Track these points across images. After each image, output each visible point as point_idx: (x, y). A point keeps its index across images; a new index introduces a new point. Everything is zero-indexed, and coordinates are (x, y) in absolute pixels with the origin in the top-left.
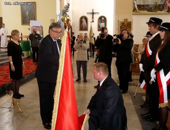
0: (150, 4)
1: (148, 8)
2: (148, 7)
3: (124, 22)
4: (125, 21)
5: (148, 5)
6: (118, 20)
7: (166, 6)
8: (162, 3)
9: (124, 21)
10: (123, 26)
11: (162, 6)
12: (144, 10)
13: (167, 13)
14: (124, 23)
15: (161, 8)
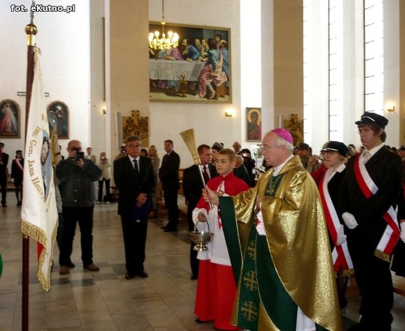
0: (171, 79)
1: (167, 88)
2: (166, 86)
3: (133, 118)
4: (133, 115)
5: (167, 81)
6: (118, 114)
7: (201, 85)
8: (195, 79)
9: (131, 116)
10: (130, 126)
11: (195, 84)
12: (158, 92)
13: (205, 99)
14: (132, 121)
15: (193, 88)
